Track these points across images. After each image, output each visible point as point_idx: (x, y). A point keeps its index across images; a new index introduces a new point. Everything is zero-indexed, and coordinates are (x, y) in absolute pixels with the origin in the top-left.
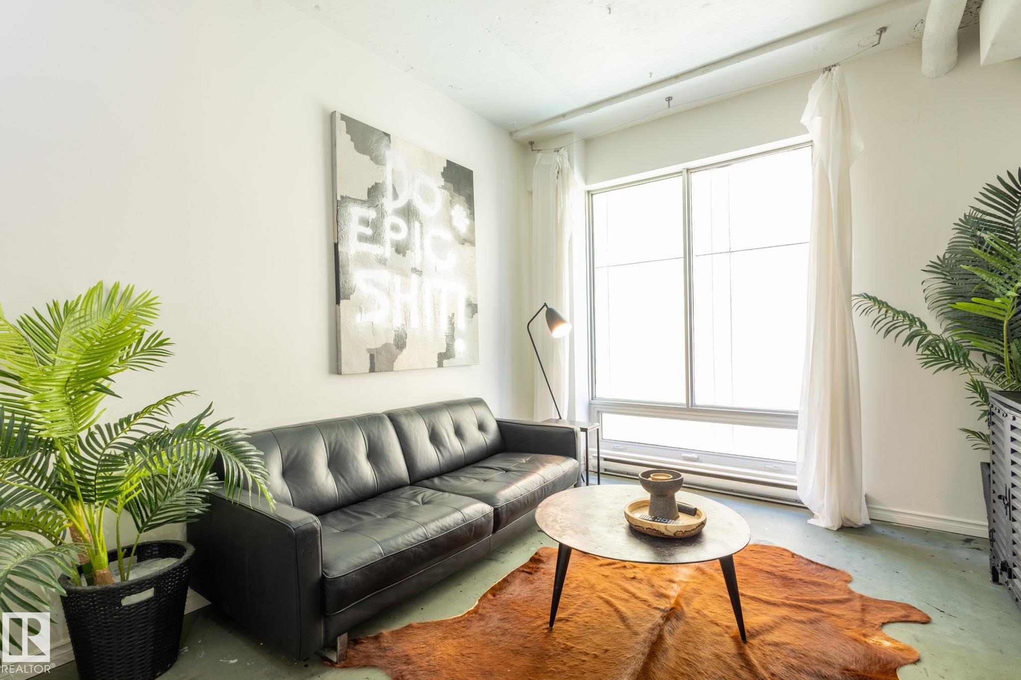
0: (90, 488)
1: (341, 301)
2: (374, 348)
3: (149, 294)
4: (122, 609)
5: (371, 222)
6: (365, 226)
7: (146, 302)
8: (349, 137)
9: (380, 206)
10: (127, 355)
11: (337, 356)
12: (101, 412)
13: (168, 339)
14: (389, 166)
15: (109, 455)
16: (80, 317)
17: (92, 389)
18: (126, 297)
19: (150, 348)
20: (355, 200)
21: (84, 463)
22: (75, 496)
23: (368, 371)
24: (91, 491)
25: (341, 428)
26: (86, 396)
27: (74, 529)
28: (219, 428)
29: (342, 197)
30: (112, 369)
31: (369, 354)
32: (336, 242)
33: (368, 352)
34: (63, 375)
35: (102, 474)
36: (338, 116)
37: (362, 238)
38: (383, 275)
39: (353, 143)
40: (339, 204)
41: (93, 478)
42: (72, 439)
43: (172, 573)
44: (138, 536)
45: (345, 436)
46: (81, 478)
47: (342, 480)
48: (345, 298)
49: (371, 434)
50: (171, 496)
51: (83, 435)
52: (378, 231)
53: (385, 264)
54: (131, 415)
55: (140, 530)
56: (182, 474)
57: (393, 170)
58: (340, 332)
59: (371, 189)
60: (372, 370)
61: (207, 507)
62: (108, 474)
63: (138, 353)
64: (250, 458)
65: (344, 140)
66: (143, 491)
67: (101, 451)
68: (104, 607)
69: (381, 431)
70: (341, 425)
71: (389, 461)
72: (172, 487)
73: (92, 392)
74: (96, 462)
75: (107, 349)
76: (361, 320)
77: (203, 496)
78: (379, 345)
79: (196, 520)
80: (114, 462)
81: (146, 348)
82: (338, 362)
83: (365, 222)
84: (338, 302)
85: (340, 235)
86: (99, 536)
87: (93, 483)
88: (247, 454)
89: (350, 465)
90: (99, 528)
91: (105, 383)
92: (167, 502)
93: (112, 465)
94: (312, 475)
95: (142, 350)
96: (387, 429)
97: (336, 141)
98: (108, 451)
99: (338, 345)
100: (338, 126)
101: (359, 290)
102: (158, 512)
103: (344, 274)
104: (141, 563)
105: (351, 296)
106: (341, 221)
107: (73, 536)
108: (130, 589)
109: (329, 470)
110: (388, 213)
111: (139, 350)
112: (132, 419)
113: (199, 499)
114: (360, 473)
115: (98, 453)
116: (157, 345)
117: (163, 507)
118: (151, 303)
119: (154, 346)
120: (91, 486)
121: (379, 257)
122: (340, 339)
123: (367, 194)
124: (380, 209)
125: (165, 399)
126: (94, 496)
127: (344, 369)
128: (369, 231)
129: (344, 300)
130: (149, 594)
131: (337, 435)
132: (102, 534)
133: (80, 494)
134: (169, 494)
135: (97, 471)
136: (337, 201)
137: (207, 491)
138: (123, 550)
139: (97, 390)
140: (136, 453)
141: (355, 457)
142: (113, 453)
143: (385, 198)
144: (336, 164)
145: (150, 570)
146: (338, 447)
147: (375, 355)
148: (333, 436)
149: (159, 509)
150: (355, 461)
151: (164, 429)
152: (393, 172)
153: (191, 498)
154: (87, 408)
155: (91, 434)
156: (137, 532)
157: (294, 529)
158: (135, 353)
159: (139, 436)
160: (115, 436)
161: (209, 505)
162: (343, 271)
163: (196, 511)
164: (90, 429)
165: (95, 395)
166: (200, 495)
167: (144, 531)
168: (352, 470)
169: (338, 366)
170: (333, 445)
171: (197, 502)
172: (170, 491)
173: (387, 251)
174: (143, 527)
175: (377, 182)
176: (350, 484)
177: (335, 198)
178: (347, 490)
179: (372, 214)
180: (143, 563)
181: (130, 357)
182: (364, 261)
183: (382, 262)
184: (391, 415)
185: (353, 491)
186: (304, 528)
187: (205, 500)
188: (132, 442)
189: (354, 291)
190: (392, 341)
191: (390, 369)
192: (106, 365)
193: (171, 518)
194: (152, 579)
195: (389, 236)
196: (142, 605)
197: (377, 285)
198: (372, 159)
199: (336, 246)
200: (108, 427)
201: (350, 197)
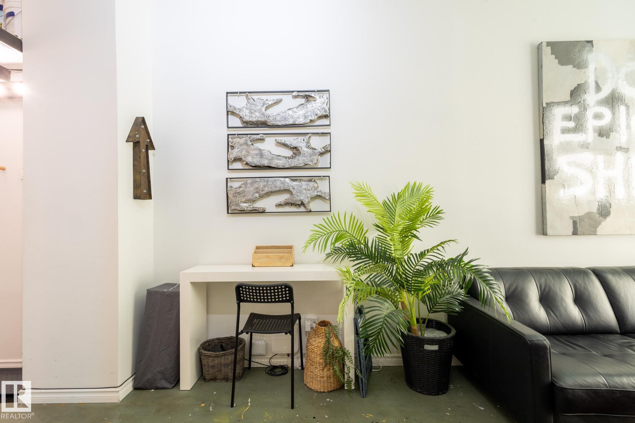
0: (409, 284)
1: (546, 181)
2: (577, 215)
3: (428, 187)
4: (424, 351)
5: (574, 117)
6: (568, 121)
7: (427, 191)
8: (554, 56)
9: (582, 101)
10: (423, 219)
11: (543, 222)
12: (412, 247)
13: (442, 210)
14: (591, 67)
15: (418, 270)
16: (403, 200)
17: (410, 235)
18: (419, 189)
19: (433, 215)
20: (558, 103)
21: (406, 271)
22: (403, 287)
23: (571, 234)
24: (409, 286)
25: (549, 276)
26: (408, 239)
27: (403, 303)
28: (472, 263)
29: (547, 104)
30: (417, 226)
31: (572, 220)
32: (542, 138)
33: (571, 219)
34: (400, 228)
35: (414, 279)
36: (544, 45)
37: (565, 131)
38: (586, 157)
39: (557, 60)
40: (544, 109)
41: (411, 280)
42: (401, 259)
43: (446, 341)
44: (428, 315)
45: (553, 281)
46: (406, 279)
47: (552, 313)
48: (549, 179)
49: (577, 284)
50: (443, 297)
51: (406, 258)
52: (580, 122)
53: (587, 148)
54: (425, 250)
55: (429, 312)
56: (447, 285)
57: (596, 68)
58: (545, 204)
59: (573, 90)
60: (575, 233)
61: (461, 309)
62: (416, 279)
63: (428, 218)
64: (493, 285)
65: (549, 60)
66: (430, 291)
67: (414, 267)
68: (417, 346)
69: (587, 283)
70: (549, 273)
71: (596, 309)
72: (443, 292)
73: (410, 237)
74: (412, 272)
75: (417, 216)
76: (564, 194)
77: (459, 301)
78: (582, 213)
79: (456, 314)
80: (419, 273)
81: (431, 215)
82: (543, 226)
83: (568, 118)
84: (543, 182)
85: (545, 132)
86: (413, 310)
87: (410, 282)
88: (491, 282)
89: (559, 304)
90: (413, 305)
91: (415, 232)
92: (441, 300)
93: (418, 275)
94: (528, 305)
95: (430, 216)
96: (592, 281)
97: (542, 64)
98: (417, 267)
99: (544, 213)
100: (544, 52)
101: (562, 171)
102: (437, 305)
103: (548, 160)
104: (427, 329)
105: (555, 177)
106: (546, 121)
107: (402, 305)
108: (428, 341)
109: (540, 304)
110: (590, 106)
111: (428, 216)
112: (426, 253)
113: (457, 303)
114: (568, 312)
115: (413, 268)
116: (436, 214)
117: (439, 302)
118: (430, 191)
119: (435, 214)
120: (410, 283)
121: (581, 143)
122: (546, 209)
123: (569, 95)
124: (582, 104)
125: (440, 243)
126: (411, 289)
127: (549, 231)
128: (572, 124)
129: (549, 180)
130: (435, 348)
131: (546, 280)
132: (414, 309)
133: (406, 286)
134: (442, 296)
135: (412, 276)
136: (543, 108)
137: (461, 299)
138: (422, 320)
139: (412, 236)
140: (430, 271)
141: (562, 299)
142: (420, 269)
143: (587, 94)
144: (542, 81)
145: (433, 334)
146: (547, 289)
147: (578, 221)
148: (543, 280)
149: (437, 303)
150: (563, 302)
151: (442, 259)
152: (595, 71)
153: (453, 301)
154: (406, 246)
155: (409, 258)
156: (428, 312)
157: (529, 341)
158: (426, 218)
159: (430, 261)
160: (419, 260)
161: (463, 307)
162: (548, 159)
163: (457, 309)
164: (408, 256)
165: (411, 238)
166: (457, 301)
167: (431, 313)
168: (561, 309)
169: (543, 229)
170: (543, 287)
171: (456, 304)
172: (443, 294)
173: (589, 136)
174: (431, 310)
175: (580, 83)
176: (559, 319)
177: (541, 105)
178: (557, 323)
179: (574, 110)
180: (429, 330)
181: (424, 220)
182: (567, 148)
183: (585, 146)
184: (596, 271)
185: (563, 324)
186: (537, 342)
187: (460, 304)
188: (426, 264)
189: (558, 173)
190: (595, 210)
191: (594, 233)
192: (415, 224)
193: (442, 310)
194: (437, 340)
195: (591, 124)
196: (433, 352)
197: (579, 165)
198: (574, 67)
199: (542, 141)
200: (416, 254)
201: (554, 102)
